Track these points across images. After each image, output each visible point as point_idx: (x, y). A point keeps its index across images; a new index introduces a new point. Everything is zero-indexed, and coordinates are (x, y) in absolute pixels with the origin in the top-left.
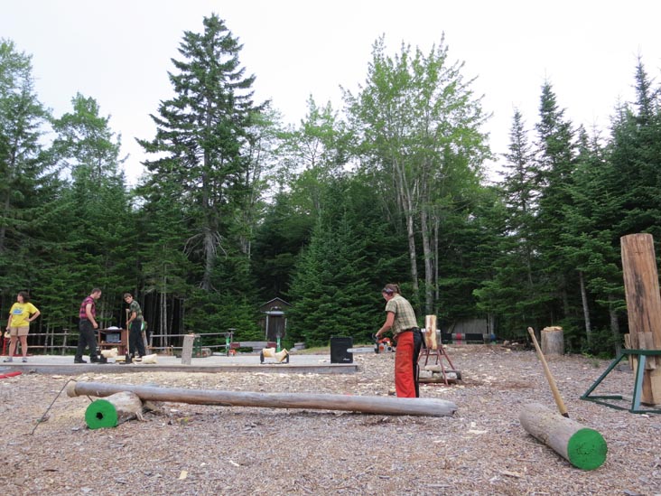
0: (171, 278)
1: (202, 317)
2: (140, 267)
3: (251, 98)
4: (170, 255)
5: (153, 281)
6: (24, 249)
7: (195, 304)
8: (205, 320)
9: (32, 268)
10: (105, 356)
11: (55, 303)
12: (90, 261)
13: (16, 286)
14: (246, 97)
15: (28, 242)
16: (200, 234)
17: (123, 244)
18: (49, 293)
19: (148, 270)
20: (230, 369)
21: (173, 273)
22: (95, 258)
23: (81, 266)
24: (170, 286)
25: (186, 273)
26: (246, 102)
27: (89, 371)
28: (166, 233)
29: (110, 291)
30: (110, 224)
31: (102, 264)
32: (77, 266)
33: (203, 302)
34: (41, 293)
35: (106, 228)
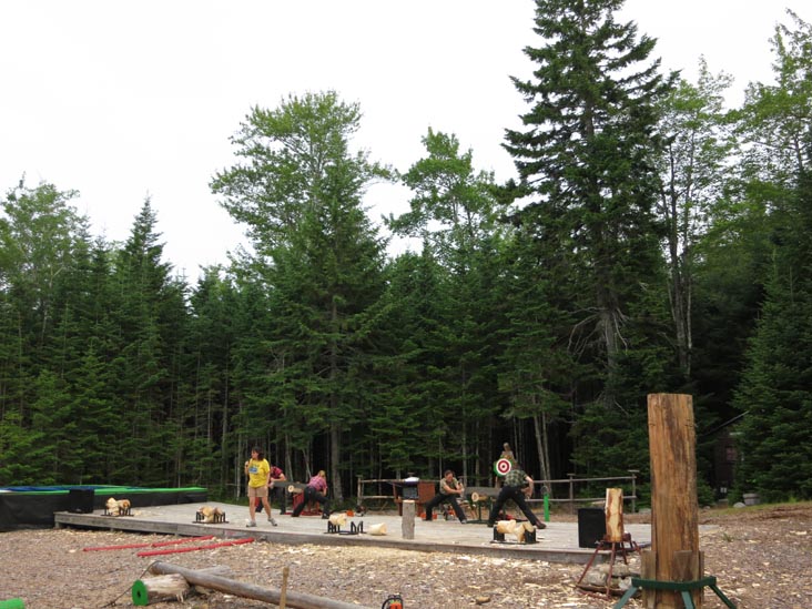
1: (595, 451)
3: (659, 71)
5: (514, 400)
6: (353, 370)
8: (601, 455)
9: (364, 393)
11: (394, 438)
12: (437, 376)
13: (347, 419)
14: (648, 72)
15: (358, 359)
16: (591, 316)
17: (476, 348)
18: (386, 426)
19: (503, 385)
20: (445, 548)
22: (441, 371)
23: (423, 385)
26: (649, 80)
30: (456, 321)
32: (418, 386)
34: (377, 425)
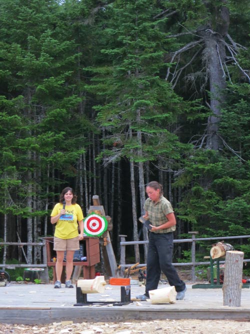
0: (150, 132)
1: (209, 205)
2: (91, 115)
4: (146, 88)
5: (117, 139)
7: (194, 181)
8: (218, 209)
10: (84, 290)
16: (194, 43)
17: (57, 73)
19: (107, 119)
21: (151, 121)
24: (148, 148)
25: (174, 121)
27: (64, 319)
28: (134, 48)
29: (43, 161)
30: (29, 37)
31: (22, 112)
33: (213, 175)
35: (24, 43)
